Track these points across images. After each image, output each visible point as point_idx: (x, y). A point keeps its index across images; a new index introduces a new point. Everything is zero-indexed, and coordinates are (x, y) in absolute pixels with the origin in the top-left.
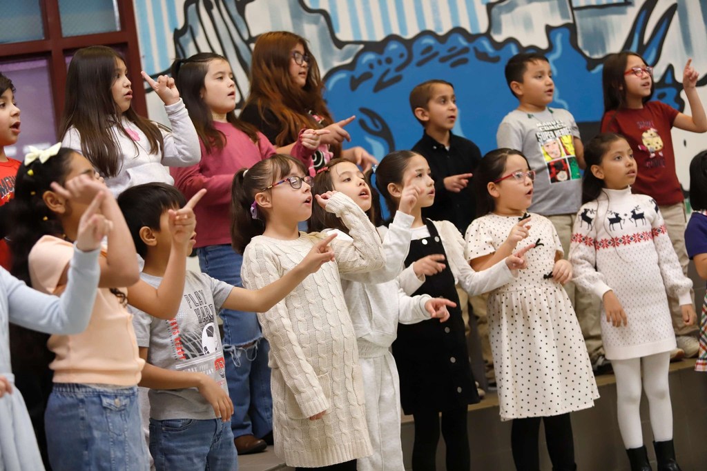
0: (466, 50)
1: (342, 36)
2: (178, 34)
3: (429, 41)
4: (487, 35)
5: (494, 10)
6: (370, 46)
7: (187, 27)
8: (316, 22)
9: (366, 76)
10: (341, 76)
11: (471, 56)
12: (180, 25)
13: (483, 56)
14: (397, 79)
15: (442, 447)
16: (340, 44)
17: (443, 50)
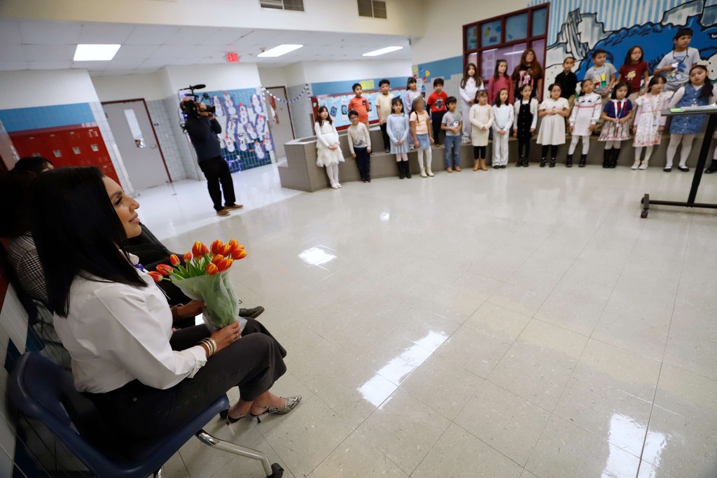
0: (649, 29)
1: (605, 30)
2: (558, 34)
3: (636, 28)
4: (660, 23)
5: (667, 14)
6: (614, 32)
7: (561, 32)
8: (599, 26)
9: (611, 41)
10: (603, 42)
11: (651, 32)
12: (559, 31)
13: (656, 31)
14: (620, 42)
15: (524, 148)
16: (604, 32)
17: (640, 30)
